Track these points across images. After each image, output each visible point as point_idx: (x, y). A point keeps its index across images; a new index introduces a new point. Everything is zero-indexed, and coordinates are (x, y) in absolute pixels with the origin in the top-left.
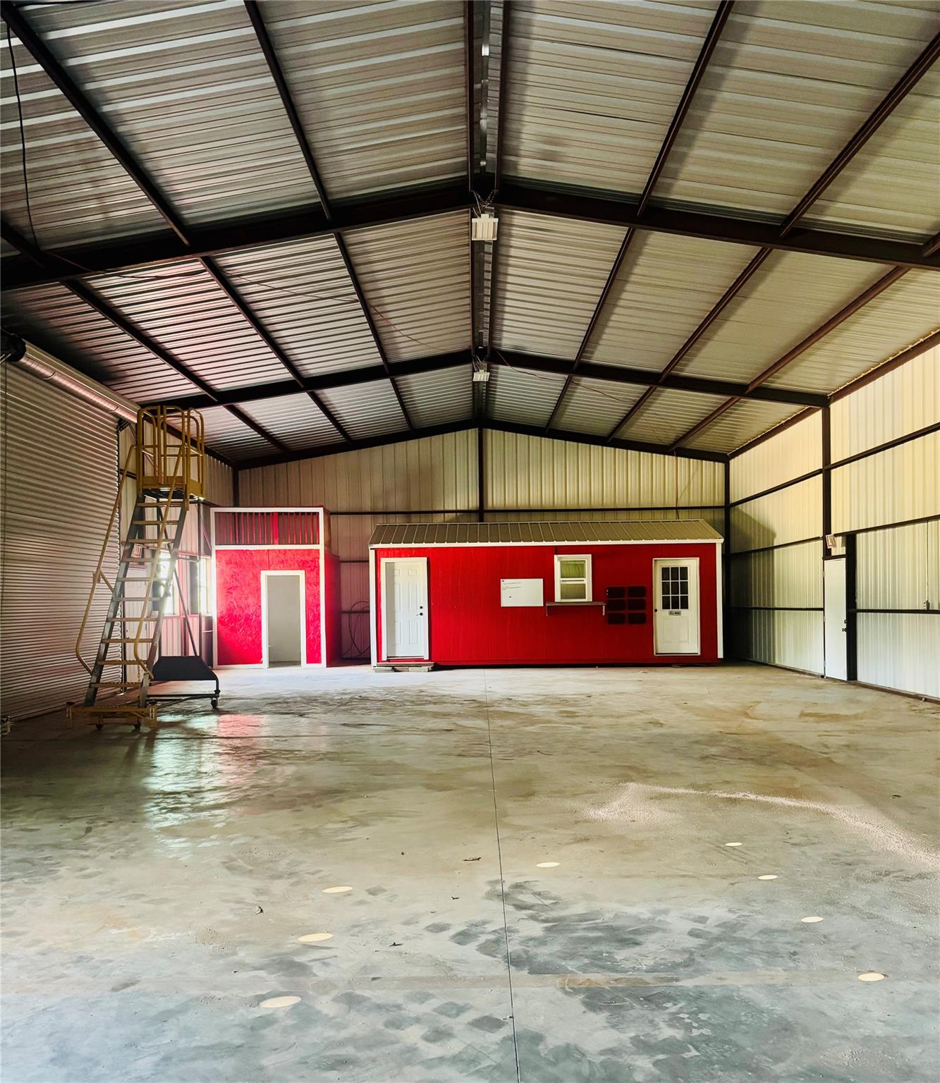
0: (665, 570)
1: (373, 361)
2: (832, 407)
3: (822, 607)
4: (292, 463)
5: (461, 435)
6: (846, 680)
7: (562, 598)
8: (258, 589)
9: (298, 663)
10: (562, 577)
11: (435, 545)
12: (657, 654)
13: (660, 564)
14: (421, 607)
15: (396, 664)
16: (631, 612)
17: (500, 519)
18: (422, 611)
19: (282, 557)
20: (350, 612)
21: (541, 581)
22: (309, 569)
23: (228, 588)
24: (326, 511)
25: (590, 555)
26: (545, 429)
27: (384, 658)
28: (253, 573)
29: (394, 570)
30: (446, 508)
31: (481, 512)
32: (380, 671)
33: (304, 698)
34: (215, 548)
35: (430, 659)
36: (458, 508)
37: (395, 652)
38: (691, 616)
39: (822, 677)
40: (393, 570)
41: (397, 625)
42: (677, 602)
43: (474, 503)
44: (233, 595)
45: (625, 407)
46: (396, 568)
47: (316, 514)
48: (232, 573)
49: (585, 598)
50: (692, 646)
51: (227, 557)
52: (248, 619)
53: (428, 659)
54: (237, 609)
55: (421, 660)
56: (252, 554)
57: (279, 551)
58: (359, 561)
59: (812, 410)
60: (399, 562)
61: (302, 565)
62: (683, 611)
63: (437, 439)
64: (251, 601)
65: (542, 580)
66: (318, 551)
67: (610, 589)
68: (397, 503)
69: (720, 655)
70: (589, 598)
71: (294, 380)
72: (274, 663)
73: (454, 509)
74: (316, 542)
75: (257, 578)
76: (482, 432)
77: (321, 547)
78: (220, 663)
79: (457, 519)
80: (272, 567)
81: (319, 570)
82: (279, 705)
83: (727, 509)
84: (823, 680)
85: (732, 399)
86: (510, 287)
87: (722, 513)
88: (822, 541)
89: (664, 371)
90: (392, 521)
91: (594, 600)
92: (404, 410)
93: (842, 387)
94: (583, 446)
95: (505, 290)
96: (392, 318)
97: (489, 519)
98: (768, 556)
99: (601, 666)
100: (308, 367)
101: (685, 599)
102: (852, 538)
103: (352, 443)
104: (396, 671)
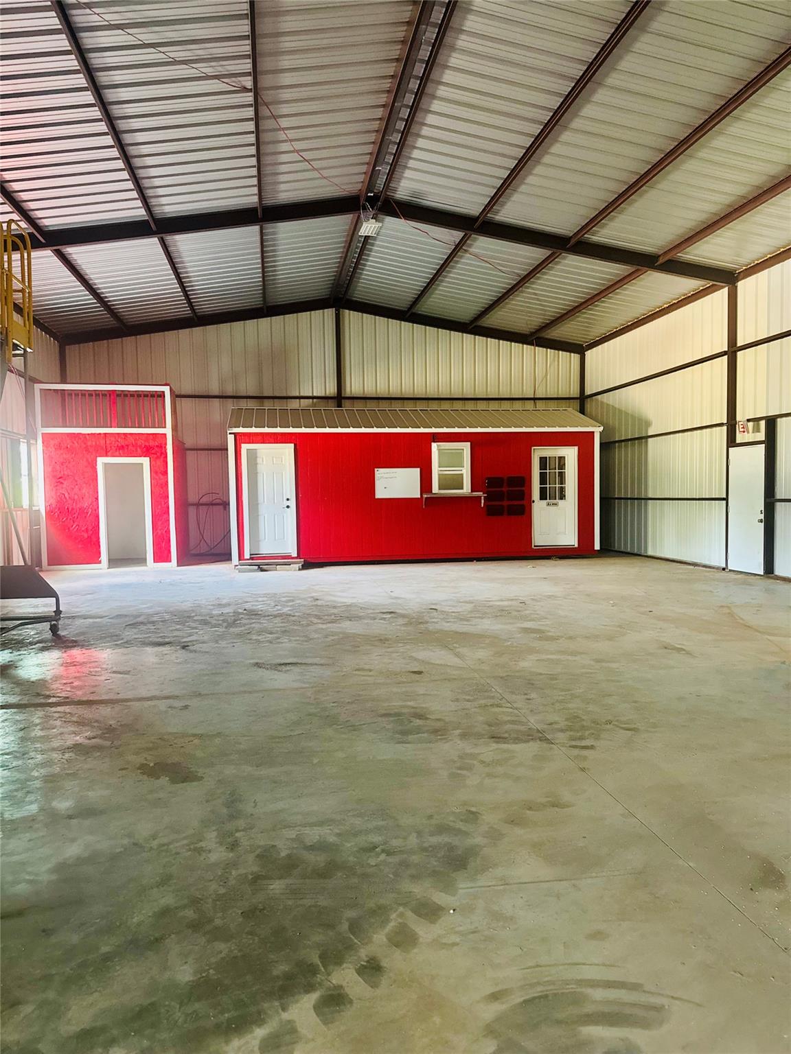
0: (542, 460)
1: (247, 197)
2: (741, 285)
3: (725, 496)
4: (129, 341)
5: (317, 315)
6: (762, 574)
7: (439, 489)
8: (94, 479)
9: (142, 561)
10: (441, 465)
11: (302, 430)
12: (535, 546)
13: (538, 453)
14: (288, 500)
15: (262, 563)
16: (511, 503)
17: (359, 406)
18: (288, 503)
19: (122, 442)
20: (198, 505)
22: (155, 456)
23: (56, 478)
24: (175, 396)
25: (469, 443)
26: (406, 312)
27: (247, 556)
28: (87, 460)
29: (256, 457)
30: (302, 394)
31: (339, 398)
32: (243, 571)
34: (41, 431)
35: (299, 557)
36: (315, 394)
37: (258, 547)
38: (569, 508)
39: (724, 569)
41: (261, 519)
42: (552, 494)
43: (331, 390)
44: (64, 486)
45: (503, 282)
46: (258, 455)
47: (162, 395)
48: (62, 460)
49: (462, 489)
50: (570, 538)
51: (56, 442)
52: (82, 511)
53: (296, 556)
54: (70, 502)
55: (289, 557)
56: (85, 437)
57: (119, 434)
58: (213, 449)
59: (716, 287)
60: (263, 449)
61: (147, 451)
62: (561, 502)
63: (290, 318)
64: (86, 492)
65: (418, 469)
66: (165, 435)
67: (488, 479)
68: (248, 385)
69: (597, 547)
70: (466, 489)
72: (114, 562)
73: (311, 395)
74: (162, 424)
75: (92, 466)
76: (339, 312)
77: (168, 431)
78: (49, 564)
79: (314, 405)
80: (109, 454)
81: (166, 458)
82: (143, 628)
83: (582, 401)
84: (723, 573)
85: (637, 271)
86: (442, 91)
87: (577, 404)
88: (725, 428)
89: (576, 234)
90: (244, 404)
91: (472, 491)
92: (263, 277)
93: (756, 262)
94: (443, 333)
95: (434, 97)
96: (284, 129)
97: (347, 405)
98: (640, 444)
99: (479, 560)
100: (164, 200)
101: (562, 490)
102: (771, 422)
103: (196, 318)
104: (263, 570)
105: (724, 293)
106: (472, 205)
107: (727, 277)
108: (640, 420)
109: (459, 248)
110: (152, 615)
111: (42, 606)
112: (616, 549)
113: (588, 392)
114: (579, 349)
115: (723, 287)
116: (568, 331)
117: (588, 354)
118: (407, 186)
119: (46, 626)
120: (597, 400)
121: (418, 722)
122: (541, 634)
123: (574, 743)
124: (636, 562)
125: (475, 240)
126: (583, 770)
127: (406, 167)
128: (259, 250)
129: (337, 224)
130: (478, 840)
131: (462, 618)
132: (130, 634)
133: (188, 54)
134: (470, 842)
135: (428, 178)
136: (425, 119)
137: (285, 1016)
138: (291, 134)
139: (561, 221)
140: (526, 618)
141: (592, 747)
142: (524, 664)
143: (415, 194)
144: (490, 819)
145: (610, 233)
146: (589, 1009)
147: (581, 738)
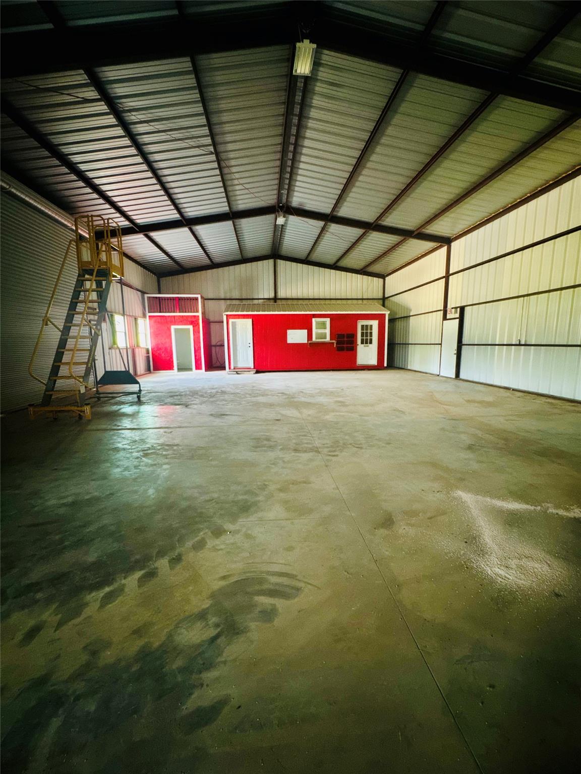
0: (363, 326)
1: (224, 208)
2: (453, 244)
3: (440, 343)
4: (186, 275)
5: (265, 262)
6: (455, 378)
7: (316, 339)
8: (170, 335)
9: (191, 369)
10: (316, 329)
11: (255, 313)
12: (358, 364)
13: (361, 323)
14: (249, 343)
15: (238, 371)
16: (347, 345)
17: (284, 302)
18: (250, 345)
19: (181, 319)
20: (215, 346)
21: (306, 331)
22: (195, 325)
23: (156, 334)
24: (202, 297)
25: (329, 319)
26: (305, 260)
27: (232, 367)
28: (167, 326)
30: (259, 298)
31: (275, 299)
32: (231, 374)
33: (191, 392)
34: (148, 314)
35: (254, 368)
36: (265, 298)
37: (237, 365)
38: (374, 347)
39: (438, 375)
40: (235, 325)
41: (238, 352)
42: (367, 341)
43: (272, 295)
44: (158, 338)
45: (345, 246)
46: (237, 324)
47: (197, 299)
48: (157, 327)
49: (326, 339)
50: (374, 362)
51: (154, 319)
52: (166, 349)
54: (161, 345)
55: (250, 368)
56: (166, 317)
57: (180, 316)
58: (218, 322)
59: (442, 246)
60: (239, 321)
61: (191, 323)
62: (370, 345)
63: (254, 264)
64: (167, 340)
66: (198, 316)
67: (338, 334)
68: (236, 294)
69: (385, 365)
70: (328, 339)
71: (180, 220)
72: (180, 369)
73: (263, 298)
74: (197, 311)
75: (169, 329)
76: (275, 261)
77: (200, 314)
78: (154, 370)
79: (264, 302)
80: (176, 324)
81: (199, 326)
82: (175, 397)
83: (384, 300)
84: (438, 377)
85: (405, 239)
86: (305, 151)
87: (381, 302)
88: (442, 312)
89: (375, 221)
90: (234, 302)
91: (331, 340)
92: (239, 245)
93: (460, 233)
94: (322, 269)
95: (301, 154)
96: (233, 173)
97: (279, 302)
98: (407, 320)
99: (333, 370)
100: (187, 210)
101: (371, 340)
102: (462, 309)
103: (214, 265)
104: (238, 374)
105: (445, 249)
106: (326, 209)
107: (446, 241)
108: (407, 309)
109: (323, 229)
110: (182, 392)
111: (134, 388)
112: (396, 366)
113: (386, 296)
114: (383, 276)
115: (445, 246)
116: (377, 268)
117: (387, 278)
118: (297, 200)
119: (135, 396)
120: (390, 300)
121: (265, 442)
122: (343, 404)
123: (330, 453)
124: (402, 372)
125: (330, 226)
126: (327, 466)
127: (294, 191)
128: (234, 233)
129: (268, 219)
130: (261, 498)
131: (312, 396)
132: (169, 400)
133: (181, 135)
134: (258, 499)
135: (306, 196)
136: (299, 165)
137: (123, 581)
138: (237, 176)
139: (368, 215)
140: (340, 396)
141: (337, 456)
142: (327, 417)
143: (301, 204)
144: (272, 487)
145: (390, 221)
146: (265, 586)
147: (334, 451)
